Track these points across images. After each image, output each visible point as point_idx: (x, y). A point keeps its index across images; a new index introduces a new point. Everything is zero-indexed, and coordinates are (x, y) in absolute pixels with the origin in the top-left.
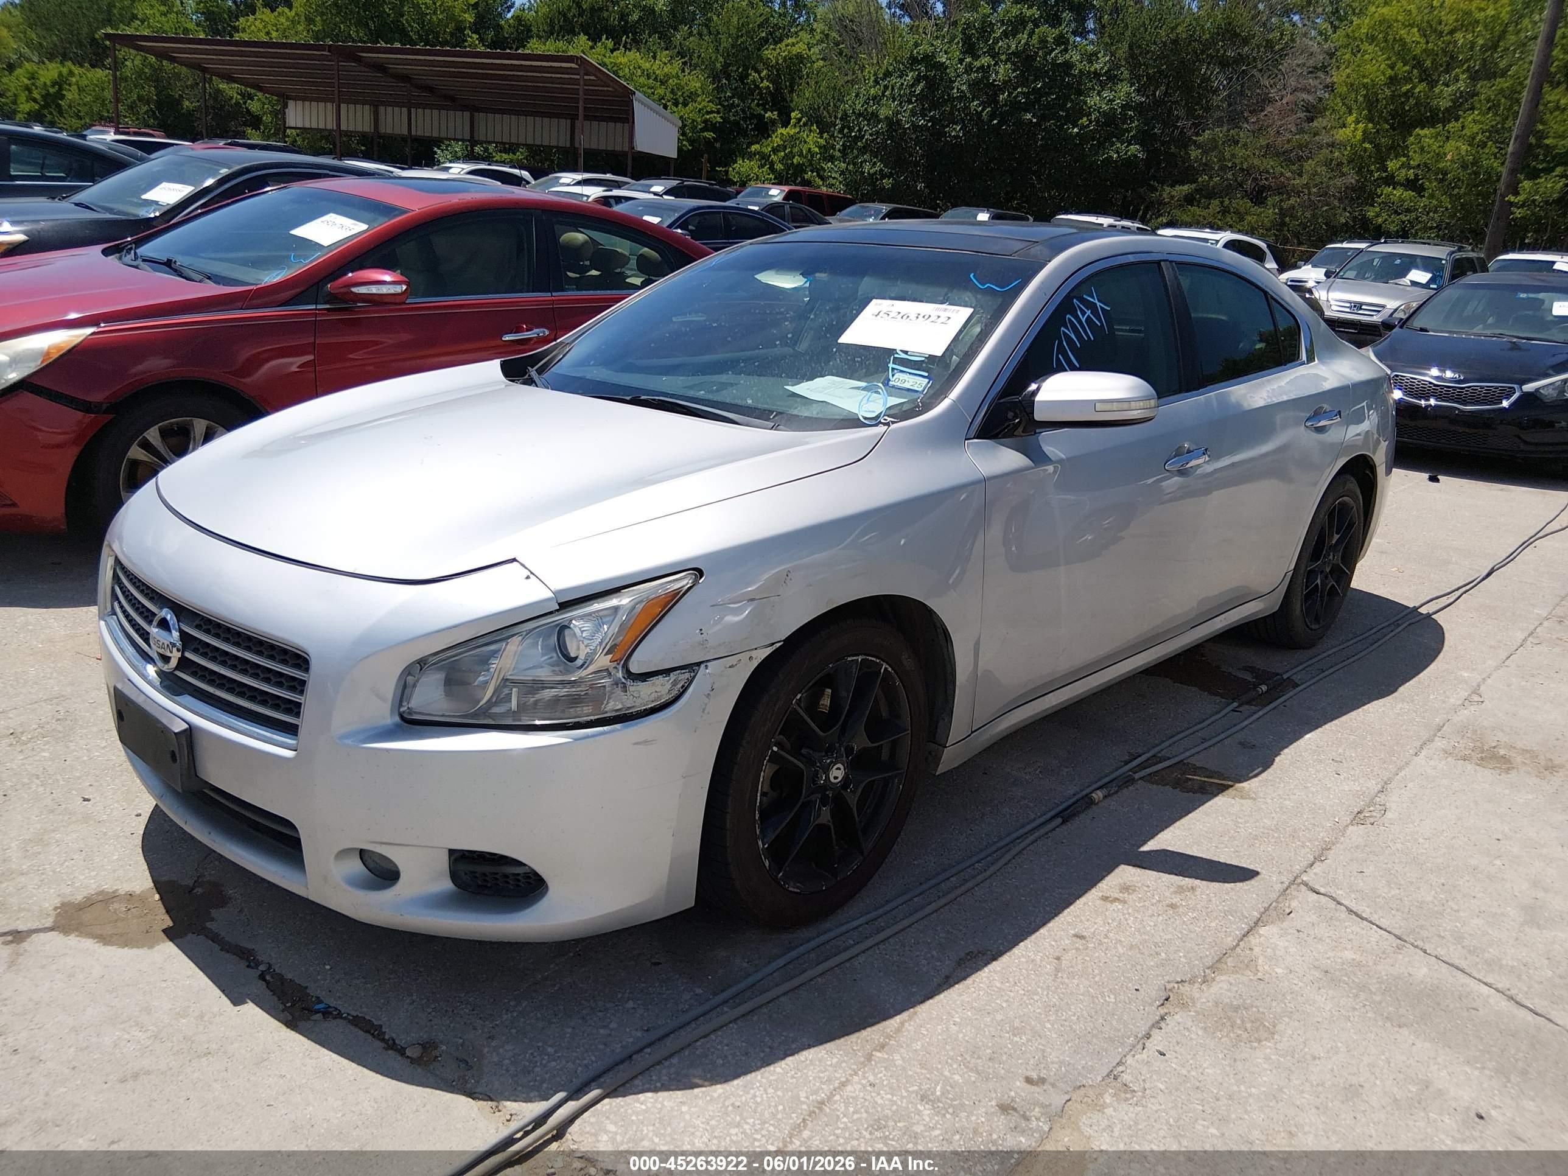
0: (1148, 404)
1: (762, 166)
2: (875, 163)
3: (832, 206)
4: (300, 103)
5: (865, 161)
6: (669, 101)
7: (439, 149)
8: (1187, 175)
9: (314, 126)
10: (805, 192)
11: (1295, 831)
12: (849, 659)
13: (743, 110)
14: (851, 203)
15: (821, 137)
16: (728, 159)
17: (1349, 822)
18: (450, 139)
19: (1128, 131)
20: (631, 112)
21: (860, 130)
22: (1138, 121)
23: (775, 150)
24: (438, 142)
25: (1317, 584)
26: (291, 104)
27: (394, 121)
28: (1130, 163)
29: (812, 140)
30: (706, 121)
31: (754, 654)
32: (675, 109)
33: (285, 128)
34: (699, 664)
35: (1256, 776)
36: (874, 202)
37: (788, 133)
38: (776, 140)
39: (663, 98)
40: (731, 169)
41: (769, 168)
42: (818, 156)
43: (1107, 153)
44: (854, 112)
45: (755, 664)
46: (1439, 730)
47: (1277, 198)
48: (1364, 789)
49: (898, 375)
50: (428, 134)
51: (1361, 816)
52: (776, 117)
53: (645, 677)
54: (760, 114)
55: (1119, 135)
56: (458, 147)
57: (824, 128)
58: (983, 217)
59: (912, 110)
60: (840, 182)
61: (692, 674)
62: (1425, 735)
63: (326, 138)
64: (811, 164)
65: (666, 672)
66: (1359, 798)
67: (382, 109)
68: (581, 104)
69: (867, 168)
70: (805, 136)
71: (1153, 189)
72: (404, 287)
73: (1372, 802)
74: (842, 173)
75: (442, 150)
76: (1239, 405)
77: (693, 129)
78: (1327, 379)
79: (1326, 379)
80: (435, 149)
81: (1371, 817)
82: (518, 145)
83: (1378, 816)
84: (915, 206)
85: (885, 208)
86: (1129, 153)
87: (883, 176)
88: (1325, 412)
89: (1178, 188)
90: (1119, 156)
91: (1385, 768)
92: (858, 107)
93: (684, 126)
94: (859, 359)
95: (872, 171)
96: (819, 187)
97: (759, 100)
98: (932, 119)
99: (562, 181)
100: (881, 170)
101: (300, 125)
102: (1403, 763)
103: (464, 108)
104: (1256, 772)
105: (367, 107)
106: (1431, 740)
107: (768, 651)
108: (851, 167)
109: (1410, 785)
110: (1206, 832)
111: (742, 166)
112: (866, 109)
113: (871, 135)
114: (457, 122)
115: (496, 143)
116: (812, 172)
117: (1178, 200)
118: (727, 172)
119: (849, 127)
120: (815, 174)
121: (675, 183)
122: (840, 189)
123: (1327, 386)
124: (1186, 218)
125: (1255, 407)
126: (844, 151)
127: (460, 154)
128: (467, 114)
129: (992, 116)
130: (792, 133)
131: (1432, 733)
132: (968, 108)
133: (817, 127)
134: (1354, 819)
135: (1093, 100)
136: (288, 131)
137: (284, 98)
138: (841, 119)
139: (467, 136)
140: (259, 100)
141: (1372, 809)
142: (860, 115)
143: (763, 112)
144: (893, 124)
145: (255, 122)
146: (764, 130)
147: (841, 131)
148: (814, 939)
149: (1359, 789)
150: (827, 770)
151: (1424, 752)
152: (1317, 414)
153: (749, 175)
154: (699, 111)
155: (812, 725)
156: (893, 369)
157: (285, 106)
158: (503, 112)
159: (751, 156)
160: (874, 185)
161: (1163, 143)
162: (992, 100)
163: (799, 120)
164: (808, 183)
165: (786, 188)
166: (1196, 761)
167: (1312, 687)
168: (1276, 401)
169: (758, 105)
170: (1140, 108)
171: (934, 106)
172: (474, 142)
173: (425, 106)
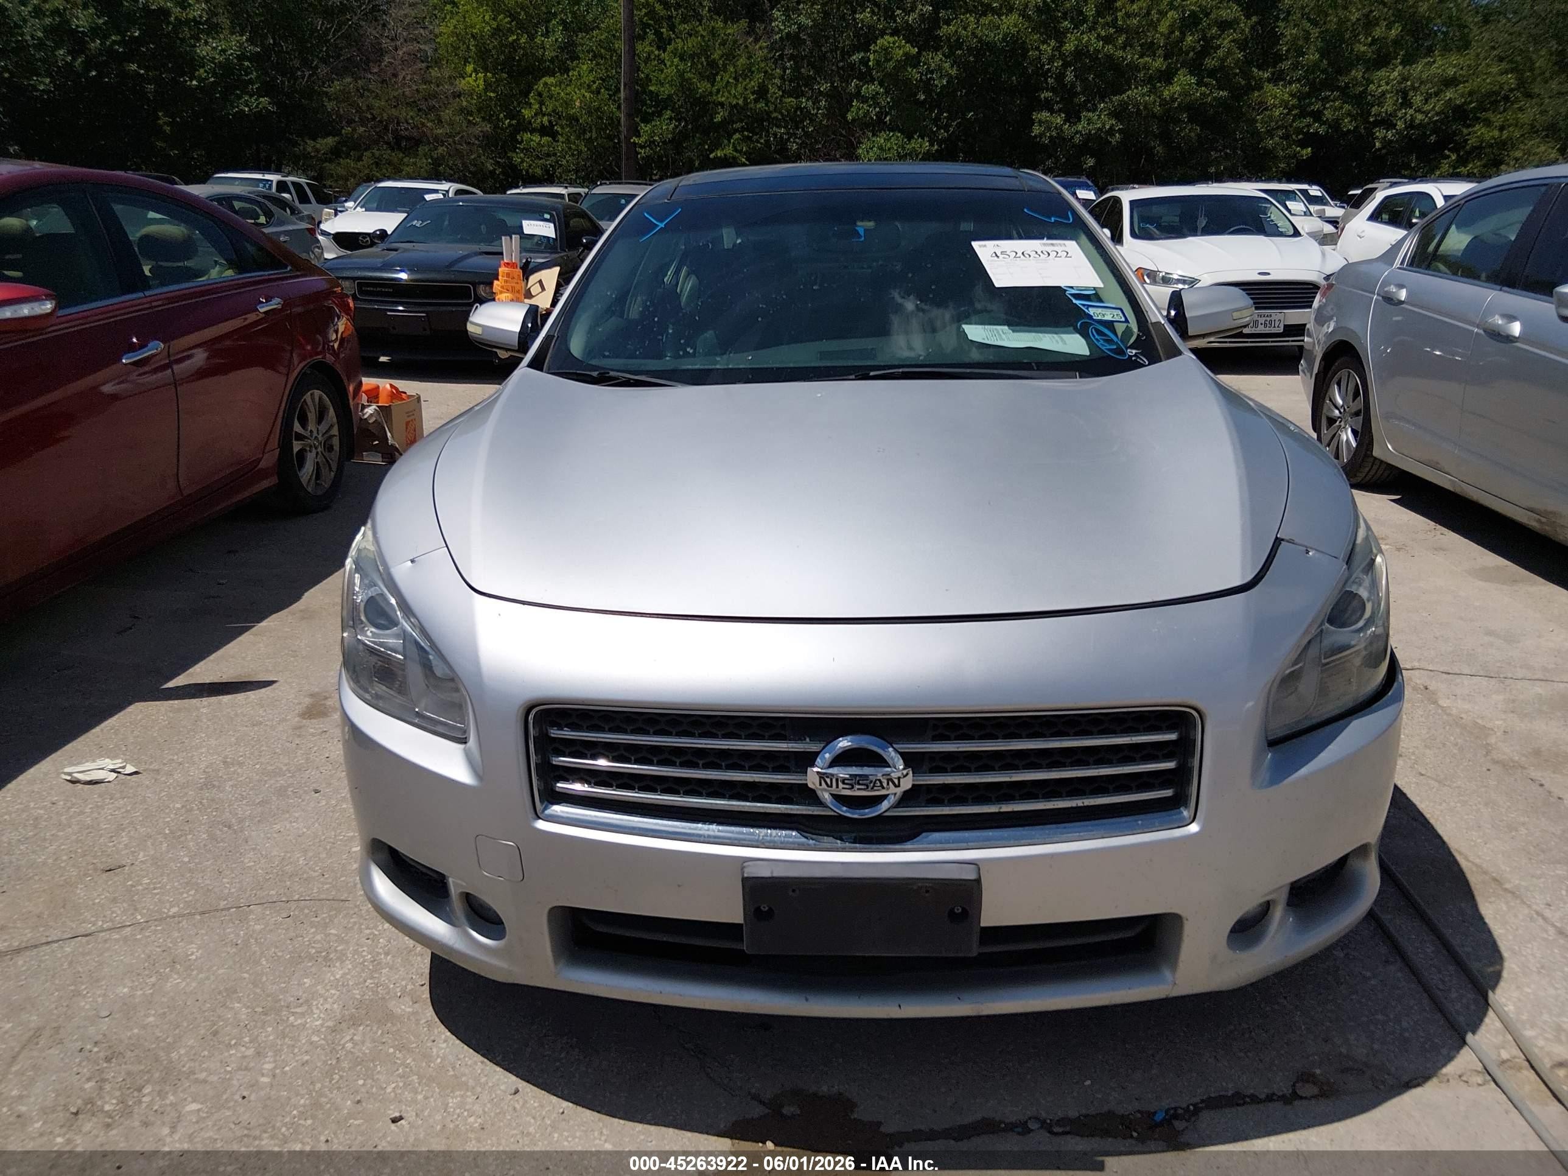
19: (251, 82)
28: (260, 116)
43: (237, 107)
47: (427, 148)
49: (1091, 310)
71: (295, 144)
86: (260, 106)
89: (321, 141)
90: (250, 110)
117: (324, 154)
156: (1082, 305)
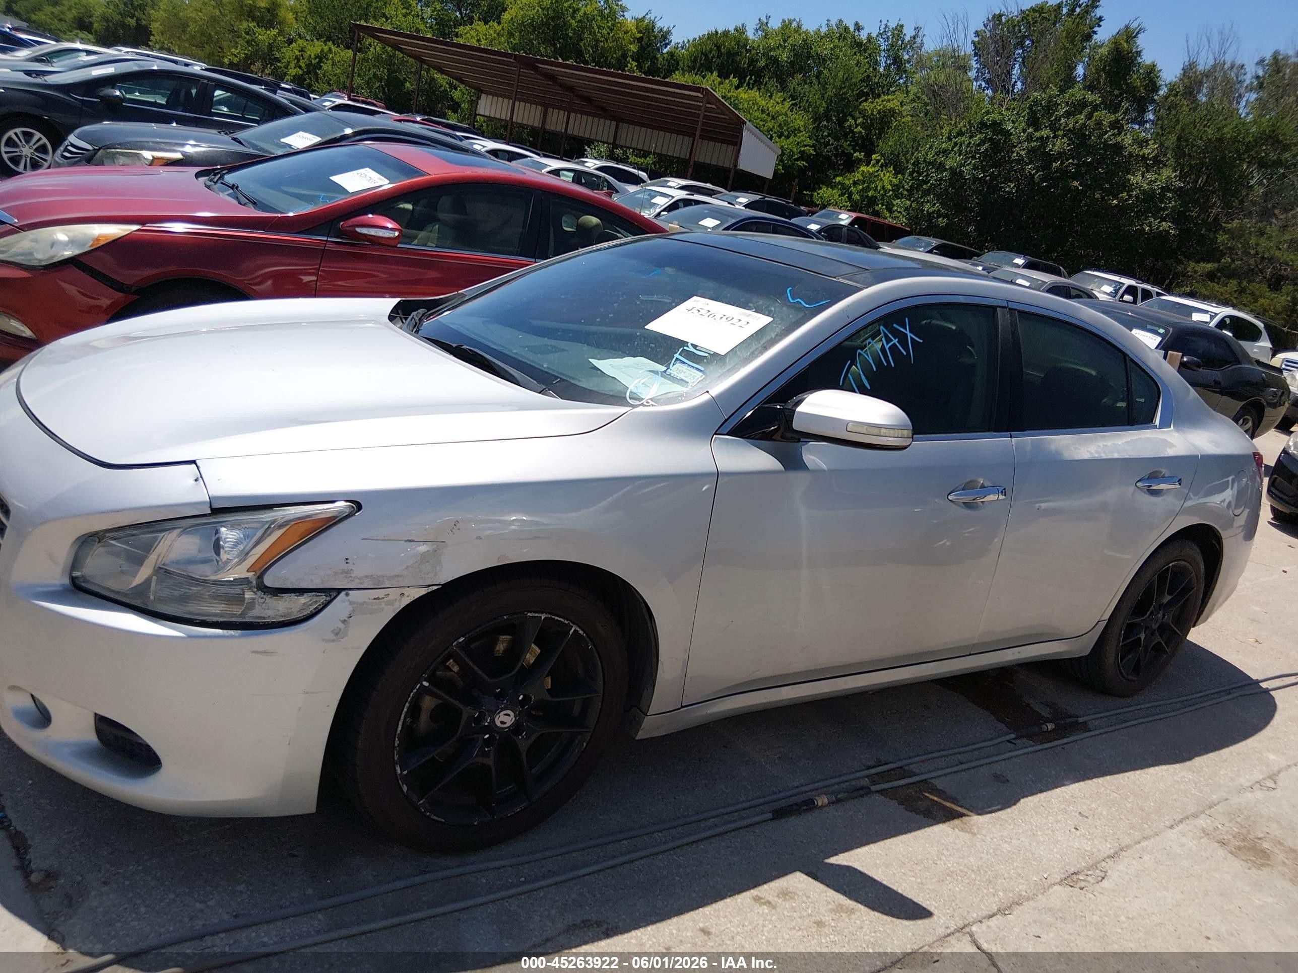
0: (899, 433)
1: (842, 195)
2: (935, 204)
3: (892, 234)
4: (490, 97)
5: (928, 201)
6: (775, 133)
7: (589, 147)
8: (1212, 254)
9: (498, 116)
10: (869, 220)
11: (995, 877)
12: (529, 614)
13: (836, 148)
14: (909, 234)
15: (896, 178)
16: (815, 185)
17: (1058, 880)
18: (598, 141)
19: (1164, 209)
20: (740, 137)
21: (927, 175)
22: (1176, 202)
23: (855, 183)
24: (590, 142)
25: (1140, 638)
26: (483, 96)
27: (557, 121)
28: (1163, 236)
29: (888, 178)
30: (802, 153)
31: (406, 591)
32: (777, 140)
33: (476, 115)
34: (339, 591)
35: (990, 812)
36: (929, 236)
37: (868, 171)
38: (858, 176)
39: (771, 130)
40: (816, 194)
41: (848, 197)
42: (891, 193)
43: (1141, 225)
44: (925, 161)
45: (406, 601)
46: (1210, 807)
48: (1095, 850)
49: (678, 365)
50: (581, 135)
51: (1075, 877)
52: (862, 157)
53: (278, 592)
54: (850, 153)
55: (1157, 212)
56: (604, 148)
57: (899, 170)
58: (1020, 261)
59: (974, 165)
60: (903, 216)
61: (328, 599)
62: (1191, 809)
63: (505, 127)
64: (882, 198)
65: (301, 592)
66: (1083, 858)
67: (550, 110)
68: (699, 127)
69: (927, 207)
70: (882, 175)
71: (1179, 262)
72: (397, 234)
73: (1094, 866)
74: (906, 209)
75: (591, 149)
76: (1058, 453)
77: (790, 157)
78: (1175, 446)
79: (1172, 446)
80: (586, 147)
81: (1084, 881)
82: (650, 153)
83: (1092, 881)
84: (965, 245)
85: (935, 242)
86: (1161, 228)
87: (939, 216)
88: (1163, 477)
89: (1202, 265)
90: (1151, 230)
91: (1129, 834)
92: (930, 156)
93: (783, 154)
94: (653, 346)
95: (930, 210)
96: (886, 218)
97: (851, 142)
98: (991, 175)
99: (669, 184)
100: (939, 210)
101: (487, 114)
102: (1151, 833)
103: (612, 118)
104: (994, 808)
105: (539, 108)
106: (1195, 816)
107: (423, 592)
108: (914, 205)
109: (1146, 858)
110: (903, 856)
111: (825, 192)
112: (935, 160)
113: (936, 180)
114: (603, 128)
115: (634, 149)
116: (882, 205)
117: (1200, 276)
118: (812, 196)
119: (918, 172)
120: (884, 207)
121: (757, 197)
122: (901, 221)
123: (1170, 452)
124: (1204, 291)
125: (1077, 459)
126: (910, 191)
127: (603, 154)
128: (614, 123)
129: (1043, 180)
130: (871, 171)
131: (1201, 809)
132: (1023, 170)
133: (894, 169)
134: (1065, 879)
135: (1135, 179)
136: (478, 117)
137: (480, 91)
138: (913, 164)
139: (611, 140)
140: (461, 90)
141: (1089, 873)
142: (930, 163)
143: (852, 151)
144: (956, 174)
145: (455, 107)
146: (850, 165)
147: (911, 174)
148: (453, 868)
149: (1089, 849)
150: (493, 713)
151: (1181, 826)
152: (1154, 476)
153: (830, 200)
154: (798, 144)
155: (476, 668)
156: (677, 359)
157: (479, 98)
158: (642, 125)
159: (833, 186)
160: (930, 220)
161: (1196, 225)
162: (1046, 166)
163: (878, 161)
164: (877, 214)
165: (854, 215)
166: (939, 784)
167: (1104, 736)
168: (1104, 456)
169: (849, 145)
170: (1179, 192)
171: (996, 165)
172: (615, 146)
173: (582, 113)
